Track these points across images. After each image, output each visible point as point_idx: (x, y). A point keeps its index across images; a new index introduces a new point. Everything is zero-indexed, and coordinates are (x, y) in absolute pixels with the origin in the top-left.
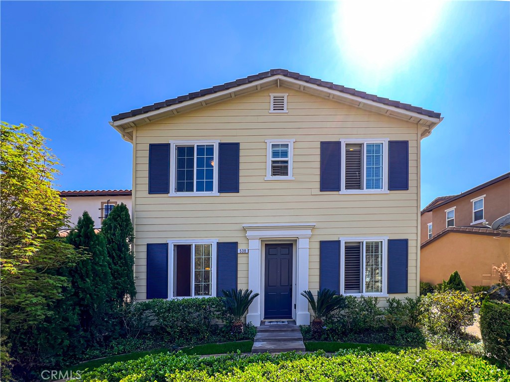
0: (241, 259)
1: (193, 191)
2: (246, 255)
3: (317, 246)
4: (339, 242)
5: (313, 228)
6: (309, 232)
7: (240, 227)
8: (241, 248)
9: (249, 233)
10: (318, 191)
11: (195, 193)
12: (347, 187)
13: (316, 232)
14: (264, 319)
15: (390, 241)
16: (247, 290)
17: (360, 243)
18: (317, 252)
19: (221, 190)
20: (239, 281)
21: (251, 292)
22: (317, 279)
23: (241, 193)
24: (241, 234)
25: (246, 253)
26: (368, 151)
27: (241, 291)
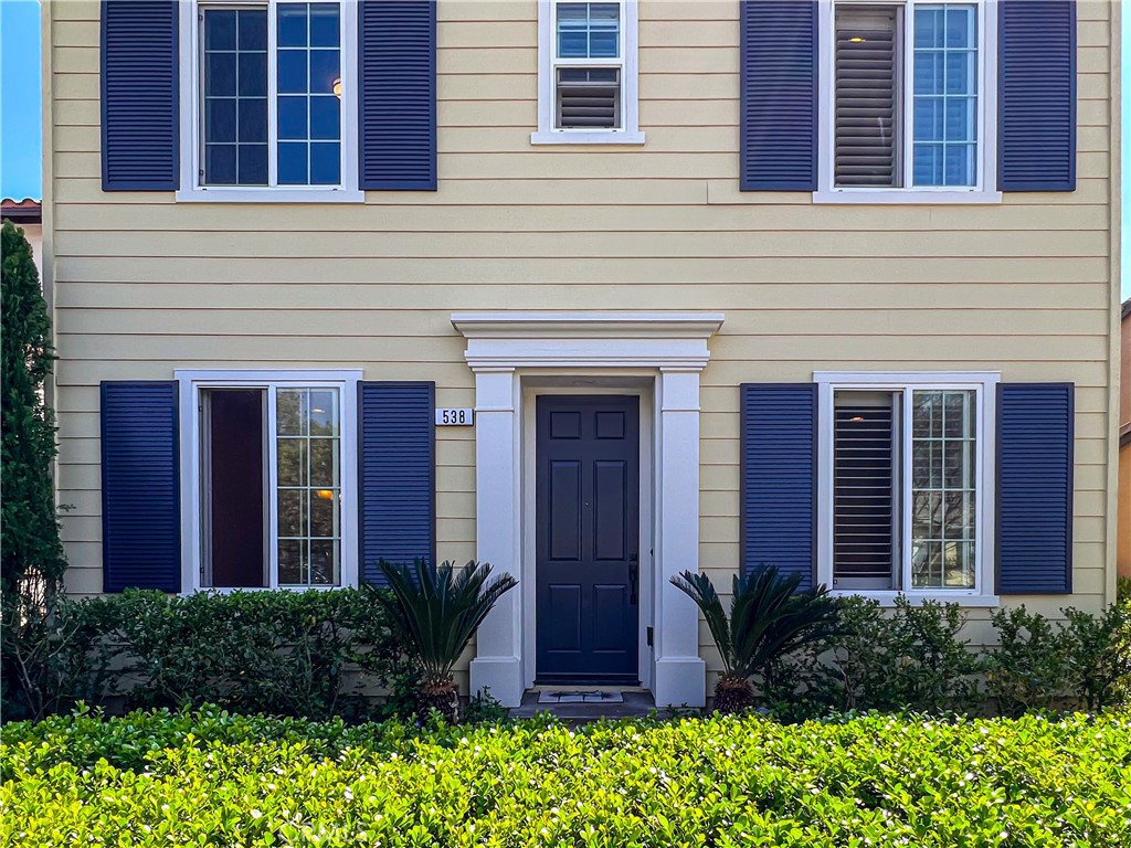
0: (448, 451)
1: (265, 182)
2: (463, 434)
3: (731, 402)
4: (811, 390)
5: (714, 332)
6: (698, 349)
7: (441, 323)
8: (444, 407)
9: (476, 349)
10: (729, 191)
11: (274, 190)
12: (842, 179)
13: (728, 349)
14: (536, 683)
15: (1004, 390)
16: (472, 566)
17: (889, 394)
18: (730, 427)
19: (369, 181)
20: (443, 531)
21: (487, 570)
22: (730, 531)
23: (446, 192)
24: (445, 351)
25: (465, 425)
26: (920, 38)
27: (448, 569)
